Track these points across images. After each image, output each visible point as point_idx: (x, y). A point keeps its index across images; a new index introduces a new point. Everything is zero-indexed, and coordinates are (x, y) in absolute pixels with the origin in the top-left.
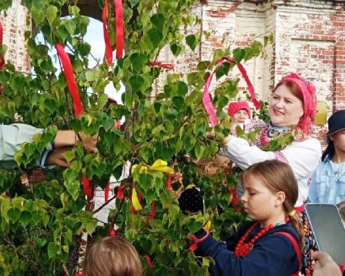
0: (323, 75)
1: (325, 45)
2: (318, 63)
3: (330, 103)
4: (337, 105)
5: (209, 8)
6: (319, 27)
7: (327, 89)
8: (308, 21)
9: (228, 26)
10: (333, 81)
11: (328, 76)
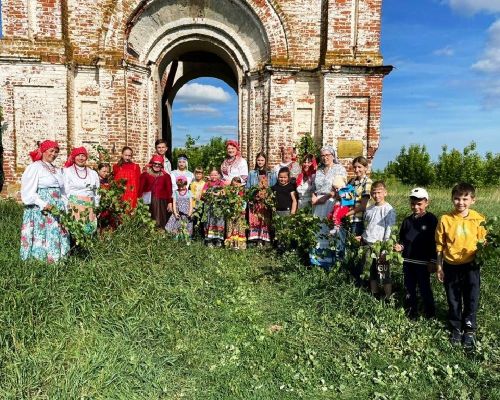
0: (361, 122)
1: (362, 100)
2: (357, 114)
3: (365, 142)
4: (371, 143)
5: (275, 77)
6: (357, 87)
7: (363, 131)
8: (348, 82)
9: (289, 89)
10: (368, 125)
11: (364, 122)
